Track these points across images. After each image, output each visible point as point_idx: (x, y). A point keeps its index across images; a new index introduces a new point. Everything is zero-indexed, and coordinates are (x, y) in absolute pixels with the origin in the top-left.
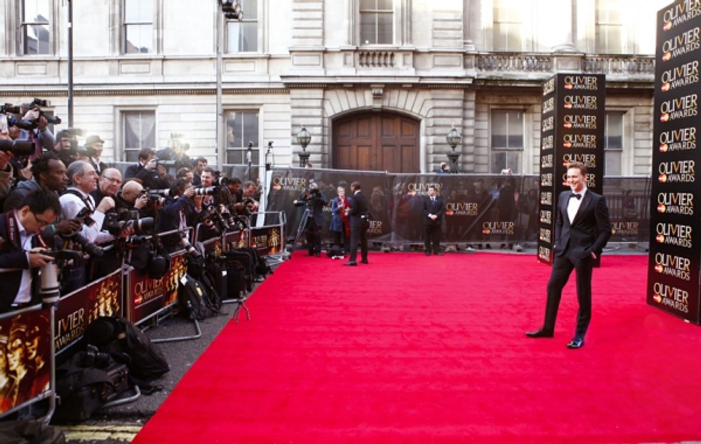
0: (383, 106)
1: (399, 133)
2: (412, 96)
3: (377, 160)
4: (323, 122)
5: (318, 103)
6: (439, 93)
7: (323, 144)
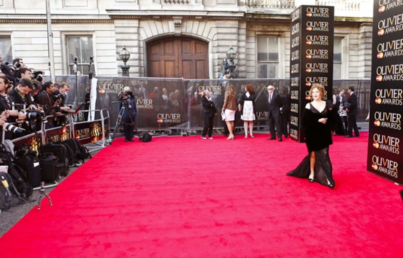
0: (182, 32)
1: (194, 51)
2: (202, 24)
3: (179, 70)
4: (139, 44)
5: (135, 30)
6: (221, 23)
7: (139, 60)
